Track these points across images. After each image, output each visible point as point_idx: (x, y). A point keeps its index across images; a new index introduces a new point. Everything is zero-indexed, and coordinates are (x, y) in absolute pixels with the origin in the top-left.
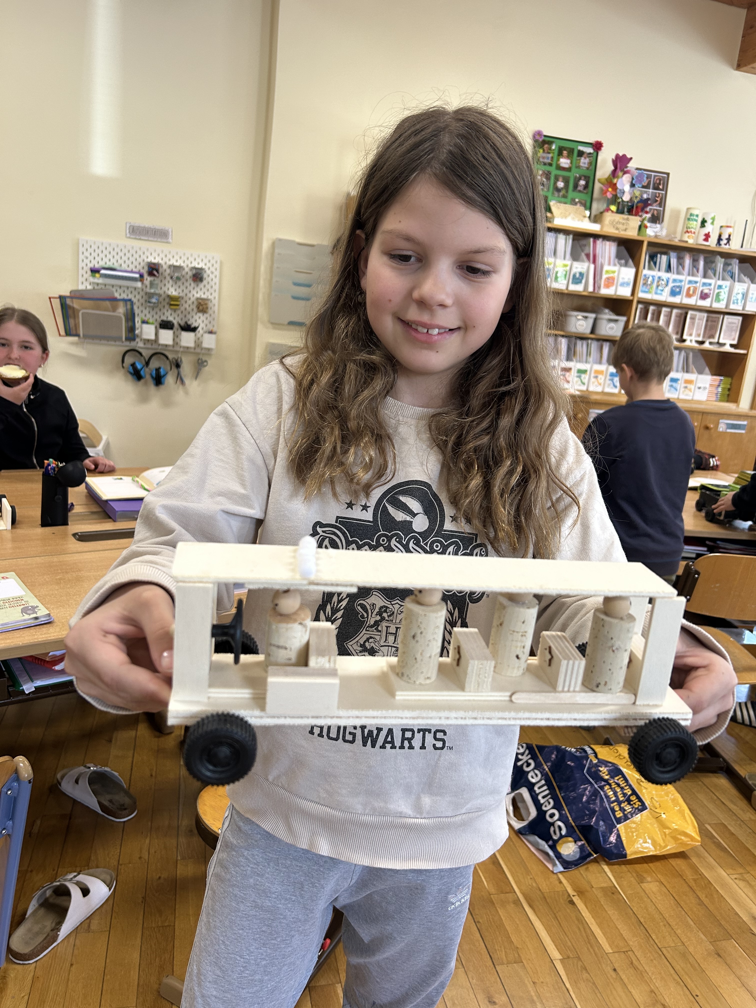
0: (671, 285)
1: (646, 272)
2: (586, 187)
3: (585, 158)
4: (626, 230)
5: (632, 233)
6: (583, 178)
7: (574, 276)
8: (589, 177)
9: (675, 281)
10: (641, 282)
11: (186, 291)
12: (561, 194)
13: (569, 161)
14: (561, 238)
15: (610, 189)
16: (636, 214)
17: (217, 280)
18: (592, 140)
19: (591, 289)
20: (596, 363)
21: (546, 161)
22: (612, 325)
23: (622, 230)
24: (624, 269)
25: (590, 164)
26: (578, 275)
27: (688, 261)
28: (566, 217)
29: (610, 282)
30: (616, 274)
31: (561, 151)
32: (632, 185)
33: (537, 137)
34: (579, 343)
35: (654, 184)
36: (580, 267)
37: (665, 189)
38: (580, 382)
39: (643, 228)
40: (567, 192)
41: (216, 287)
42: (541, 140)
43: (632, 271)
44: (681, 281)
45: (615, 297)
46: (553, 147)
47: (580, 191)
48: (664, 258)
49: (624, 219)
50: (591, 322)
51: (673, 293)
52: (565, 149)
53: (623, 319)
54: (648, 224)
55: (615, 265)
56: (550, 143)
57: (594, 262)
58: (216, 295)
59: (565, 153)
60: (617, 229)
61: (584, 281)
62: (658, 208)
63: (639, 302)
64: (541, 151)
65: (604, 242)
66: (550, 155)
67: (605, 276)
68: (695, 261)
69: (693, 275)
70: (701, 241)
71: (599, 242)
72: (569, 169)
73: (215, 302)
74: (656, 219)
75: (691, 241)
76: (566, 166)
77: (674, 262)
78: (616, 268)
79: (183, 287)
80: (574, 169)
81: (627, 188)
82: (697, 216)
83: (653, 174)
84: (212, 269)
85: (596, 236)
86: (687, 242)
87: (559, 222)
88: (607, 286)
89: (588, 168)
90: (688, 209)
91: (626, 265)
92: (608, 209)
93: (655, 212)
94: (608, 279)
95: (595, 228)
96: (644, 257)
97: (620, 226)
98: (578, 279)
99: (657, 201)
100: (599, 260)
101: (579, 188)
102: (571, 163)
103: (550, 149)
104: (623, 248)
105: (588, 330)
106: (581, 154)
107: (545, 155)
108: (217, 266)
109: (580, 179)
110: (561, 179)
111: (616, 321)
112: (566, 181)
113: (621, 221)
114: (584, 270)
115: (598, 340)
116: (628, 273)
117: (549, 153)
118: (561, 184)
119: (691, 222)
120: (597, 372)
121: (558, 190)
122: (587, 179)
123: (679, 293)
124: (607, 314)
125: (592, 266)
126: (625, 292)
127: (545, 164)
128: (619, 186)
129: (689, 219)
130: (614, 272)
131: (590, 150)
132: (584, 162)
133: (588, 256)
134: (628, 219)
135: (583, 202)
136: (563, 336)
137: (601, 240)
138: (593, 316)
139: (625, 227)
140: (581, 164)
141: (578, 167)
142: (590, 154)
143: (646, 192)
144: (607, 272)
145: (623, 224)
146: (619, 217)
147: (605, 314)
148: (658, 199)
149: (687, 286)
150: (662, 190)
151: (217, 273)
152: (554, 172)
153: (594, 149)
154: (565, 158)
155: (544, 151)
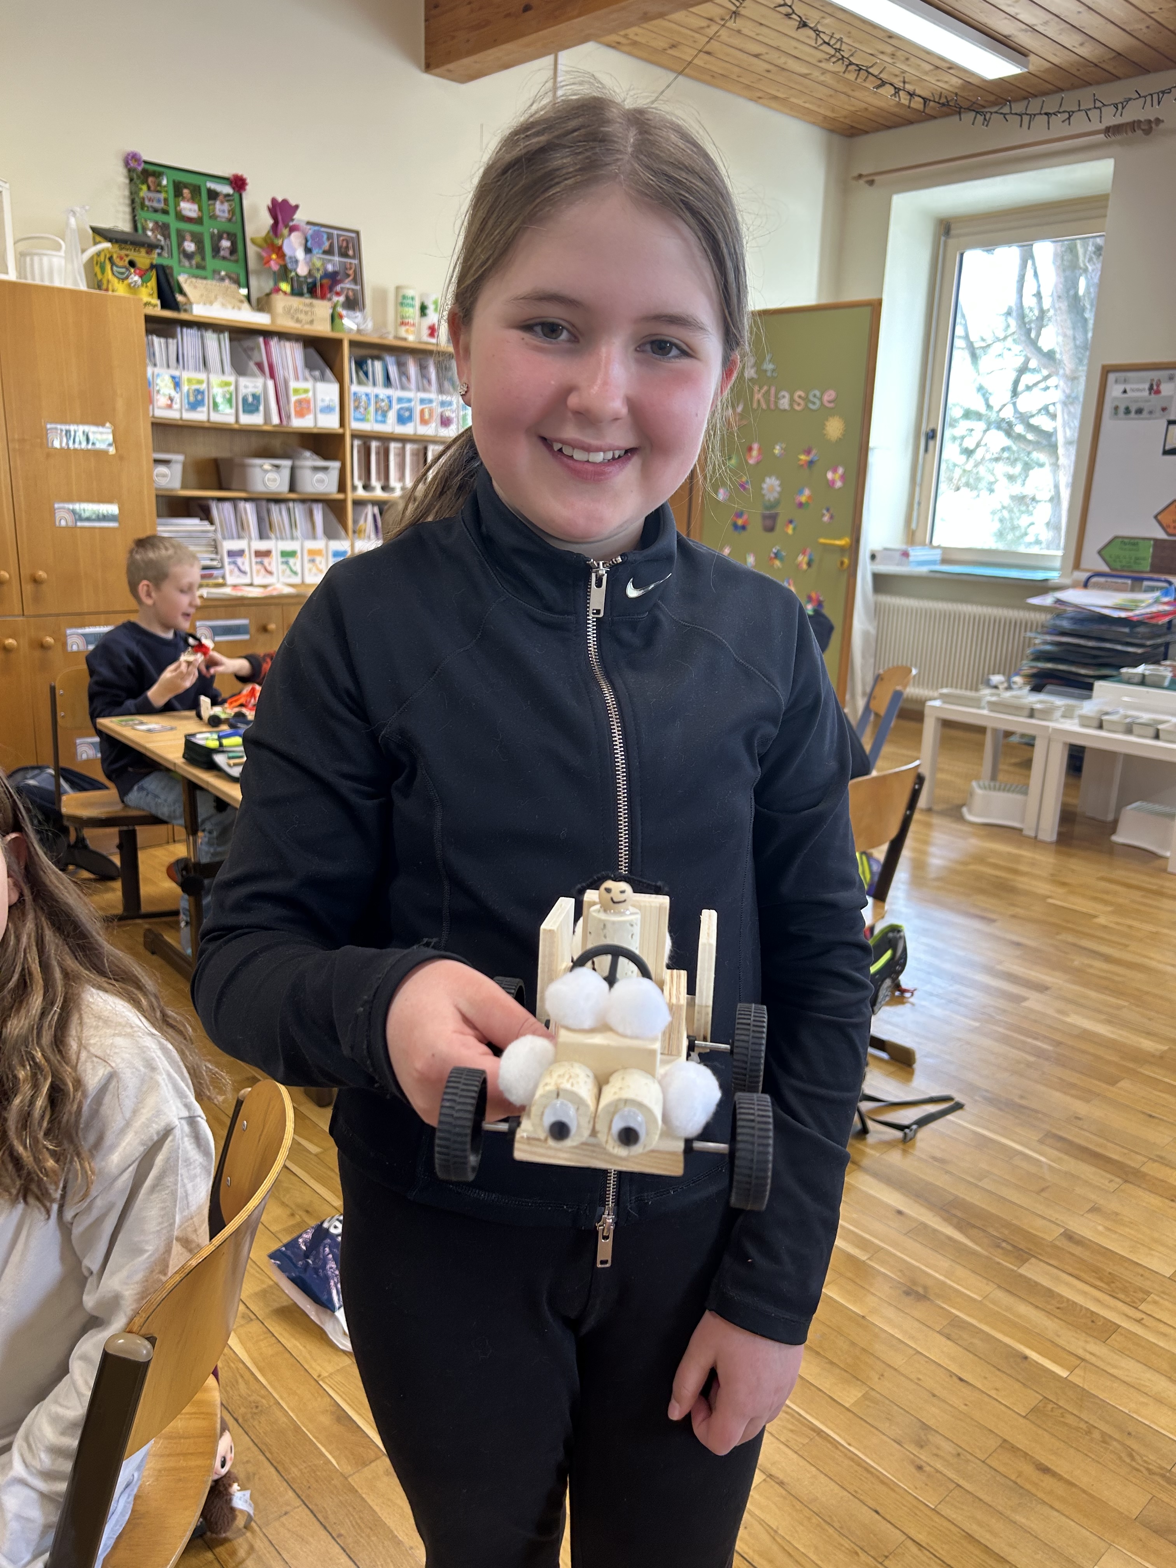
0: (396, 406)
1: (355, 388)
2: (233, 250)
3: (222, 203)
4: (312, 322)
5: (322, 328)
6: (225, 236)
7: (245, 400)
8: (235, 235)
9: (400, 400)
10: (350, 405)
12: (194, 262)
13: (196, 207)
14: (211, 338)
15: (274, 256)
16: (323, 297)
18: (228, 172)
19: (276, 420)
20: (307, 538)
21: (156, 205)
22: (320, 475)
23: (307, 323)
24: (320, 386)
25: (232, 212)
26: (250, 399)
27: (412, 369)
28: (211, 303)
29: (303, 408)
30: (310, 394)
31: (178, 189)
32: (308, 251)
33: (133, 164)
34: (274, 508)
35: (340, 248)
36: (252, 385)
37: (358, 255)
38: (288, 572)
39: (337, 320)
40: (203, 259)
42: (140, 169)
43: (335, 388)
44: (409, 400)
45: (315, 431)
46: (164, 182)
47: (224, 258)
48: (378, 365)
49: (305, 305)
50: (286, 473)
51: (402, 420)
52: (186, 186)
53: (336, 465)
54: (344, 312)
55: (306, 379)
56: (158, 175)
57: (272, 376)
59: (186, 192)
60: (298, 321)
61: (262, 408)
62: (353, 286)
63: (354, 436)
64: (144, 187)
65: (282, 343)
66: (162, 196)
67: (293, 399)
68: (423, 368)
69: (424, 390)
70: (425, 338)
71: (274, 343)
72: (198, 221)
74: (353, 303)
75: (411, 338)
76: (193, 215)
77: (393, 371)
78: (309, 385)
80: (206, 219)
81: (300, 254)
82: (413, 298)
83: (335, 232)
85: (267, 334)
86: (405, 339)
87: (200, 311)
88: (301, 414)
89: (230, 220)
90: (398, 288)
91: (323, 378)
92: (277, 290)
93: (351, 294)
94: (299, 402)
95: (261, 320)
96: (348, 366)
97: (302, 316)
98: (251, 404)
99: (348, 276)
100: (280, 372)
101: (222, 253)
102: (200, 209)
103: (159, 184)
104: (312, 351)
105: (285, 488)
106: (213, 195)
107: (151, 195)
109: (220, 237)
110: (188, 237)
111: (325, 469)
112: (198, 240)
113: (301, 307)
114: (259, 390)
115: (303, 501)
116: (328, 391)
117: (159, 192)
118: (190, 246)
119: (406, 309)
120: (311, 552)
121: (189, 256)
122: (232, 237)
123: (410, 419)
124: (309, 460)
125: (270, 384)
126: (330, 422)
127: (156, 211)
128: (286, 249)
129: (402, 304)
130: (306, 391)
131: (227, 189)
132: (221, 209)
133: (260, 366)
134: (311, 305)
135: (233, 276)
136: (246, 500)
137: (276, 339)
138: (287, 463)
139: (308, 318)
140: (218, 213)
141: (213, 217)
142: (228, 195)
143: (330, 261)
144: (296, 391)
145: (306, 313)
146: (296, 302)
147: (306, 458)
148: (351, 272)
149: (419, 408)
150: (354, 257)
152: (175, 225)
153: (234, 188)
154: (188, 201)
155: (149, 188)
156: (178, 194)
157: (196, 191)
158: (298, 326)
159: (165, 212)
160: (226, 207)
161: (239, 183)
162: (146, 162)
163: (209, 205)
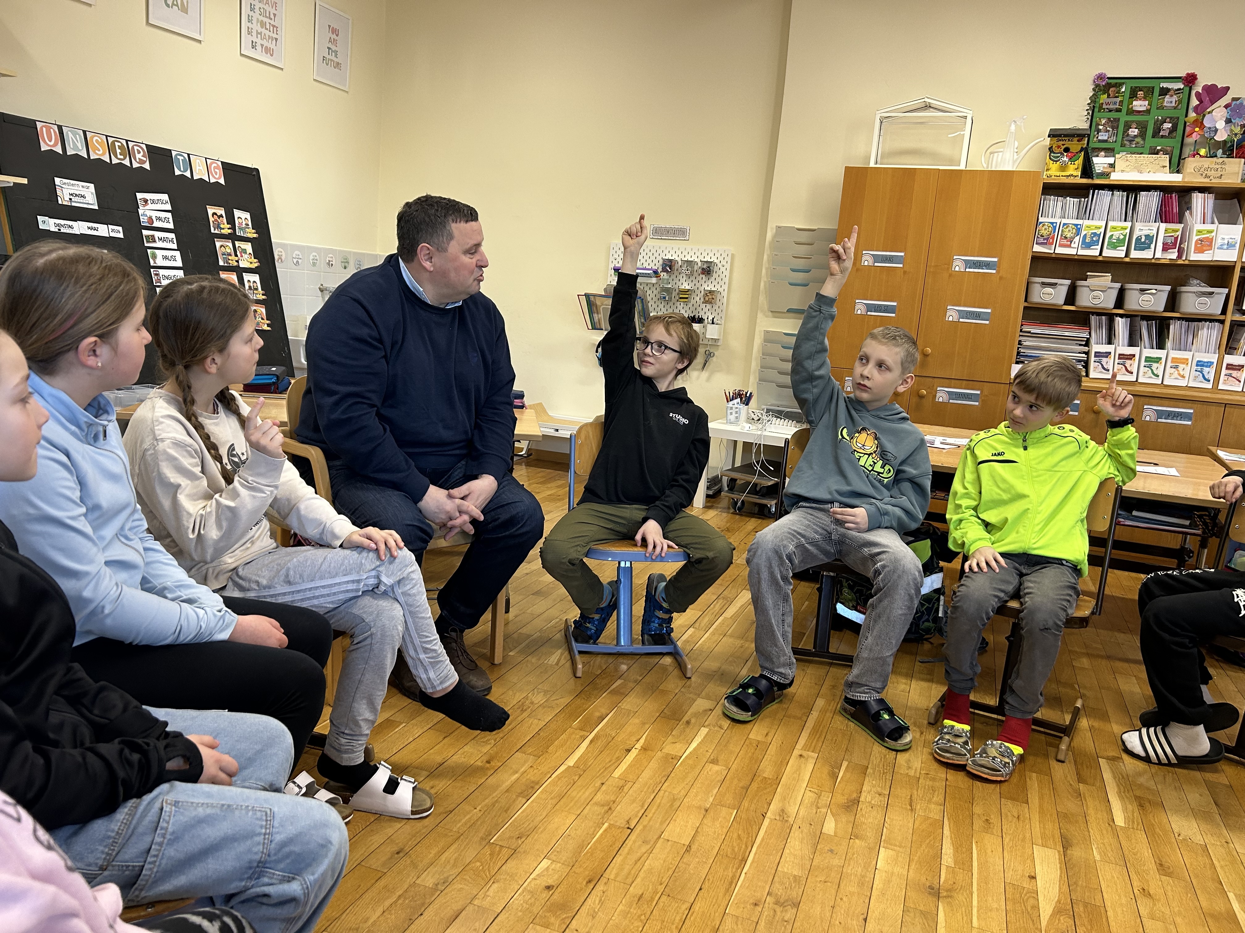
4: (1222, 177)
5: (1233, 180)
6: (1168, 120)
7: (1138, 240)
11: (698, 285)
12: (1135, 143)
13: (1146, 103)
14: (1116, 195)
15: (1198, 129)
16: (1239, 156)
17: (727, 273)
18: (1183, 74)
21: (1111, 107)
22: (1206, 299)
23: (1216, 178)
24: (1222, 227)
25: (1180, 102)
26: (1143, 239)
29: (1205, 244)
30: (1213, 234)
31: (1134, 92)
32: (1228, 121)
33: (1099, 81)
36: (1148, 228)
38: (1149, 373)
41: (726, 280)
43: (1239, 228)
45: (1211, 263)
46: (1123, 89)
47: (1163, 137)
49: (1217, 163)
50: (1165, 296)
52: (1142, 89)
53: (1221, 291)
55: (1213, 223)
56: (1118, 85)
58: (726, 287)
59: (1140, 93)
60: (1206, 176)
61: (1153, 246)
64: (1104, 96)
66: (1119, 99)
72: (1147, 112)
73: (725, 294)
76: (1143, 109)
78: (1214, 227)
79: (695, 282)
81: (1221, 125)
84: (724, 263)
87: (1120, 176)
88: (1199, 250)
91: (1230, 221)
92: (1194, 154)
94: (1200, 241)
97: (1210, 173)
98: (1144, 243)
101: (1162, 133)
102: (1150, 104)
103: (1118, 92)
104: (1224, 200)
105: (1161, 308)
107: (1109, 100)
108: (729, 259)
109: (1163, 122)
110: (1134, 125)
111: (1212, 294)
113: (1213, 166)
114: (1153, 233)
115: (1181, 319)
116: (1229, 232)
117: (1117, 97)
118: (1133, 132)
120: (1177, 360)
121: (1130, 139)
122: (1175, 120)
124: (1196, 286)
126: (1226, 257)
127: (1111, 111)
128: (1208, 124)
130: (1210, 232)
132: (1169, 101)
134: (1224, 163)
135: (1169, 149)
138: (1168, 288)
139: (1219, 174)
141: (1161, 108)
144: (1200, 232)
145: (1216, 170)
146: (1210, 162)
147: (1191, 285)
151: (728, 266)
152: (1124, 118)
153: (1184, 84)
154: (1140, 100)
155: (1109, 96)
156: (1133, 95)
157: (1149, 92)
158: (1207, 180)
159: (1118, 110)
160: (1175, 98)
161: (1190, 79)
162: (1109, 78)
163: (1159, 100)
